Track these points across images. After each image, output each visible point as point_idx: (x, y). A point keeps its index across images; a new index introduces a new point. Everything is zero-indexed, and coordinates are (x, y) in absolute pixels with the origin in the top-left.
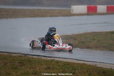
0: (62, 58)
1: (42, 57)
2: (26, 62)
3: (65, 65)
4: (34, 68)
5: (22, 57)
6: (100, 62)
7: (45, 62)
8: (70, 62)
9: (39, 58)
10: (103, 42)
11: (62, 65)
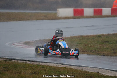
0: (48, 63)
1: (28, 62)
2: (10, 67)
3: (51, 69)
4: (19, 73)
5: (6, 62)
6: (87, 67)
7: (30, 67)
8: (56, 67)
9: (24, 63)
10: (90, 46)
11: (48, 69)
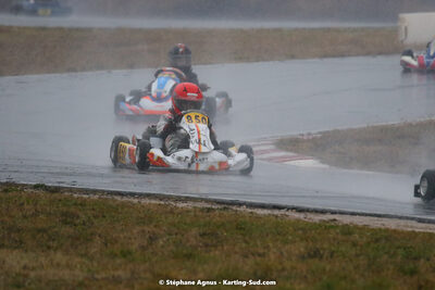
0: (366, 215)
1: (290, 213)
2: (227, 231)
3: (377, 240)
4: (260, 255)
5: (211, 214)
7: (300, 232)
8: (395, 231)
9: (277, 217)
11: (365, 239)
